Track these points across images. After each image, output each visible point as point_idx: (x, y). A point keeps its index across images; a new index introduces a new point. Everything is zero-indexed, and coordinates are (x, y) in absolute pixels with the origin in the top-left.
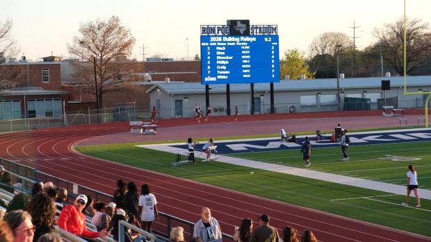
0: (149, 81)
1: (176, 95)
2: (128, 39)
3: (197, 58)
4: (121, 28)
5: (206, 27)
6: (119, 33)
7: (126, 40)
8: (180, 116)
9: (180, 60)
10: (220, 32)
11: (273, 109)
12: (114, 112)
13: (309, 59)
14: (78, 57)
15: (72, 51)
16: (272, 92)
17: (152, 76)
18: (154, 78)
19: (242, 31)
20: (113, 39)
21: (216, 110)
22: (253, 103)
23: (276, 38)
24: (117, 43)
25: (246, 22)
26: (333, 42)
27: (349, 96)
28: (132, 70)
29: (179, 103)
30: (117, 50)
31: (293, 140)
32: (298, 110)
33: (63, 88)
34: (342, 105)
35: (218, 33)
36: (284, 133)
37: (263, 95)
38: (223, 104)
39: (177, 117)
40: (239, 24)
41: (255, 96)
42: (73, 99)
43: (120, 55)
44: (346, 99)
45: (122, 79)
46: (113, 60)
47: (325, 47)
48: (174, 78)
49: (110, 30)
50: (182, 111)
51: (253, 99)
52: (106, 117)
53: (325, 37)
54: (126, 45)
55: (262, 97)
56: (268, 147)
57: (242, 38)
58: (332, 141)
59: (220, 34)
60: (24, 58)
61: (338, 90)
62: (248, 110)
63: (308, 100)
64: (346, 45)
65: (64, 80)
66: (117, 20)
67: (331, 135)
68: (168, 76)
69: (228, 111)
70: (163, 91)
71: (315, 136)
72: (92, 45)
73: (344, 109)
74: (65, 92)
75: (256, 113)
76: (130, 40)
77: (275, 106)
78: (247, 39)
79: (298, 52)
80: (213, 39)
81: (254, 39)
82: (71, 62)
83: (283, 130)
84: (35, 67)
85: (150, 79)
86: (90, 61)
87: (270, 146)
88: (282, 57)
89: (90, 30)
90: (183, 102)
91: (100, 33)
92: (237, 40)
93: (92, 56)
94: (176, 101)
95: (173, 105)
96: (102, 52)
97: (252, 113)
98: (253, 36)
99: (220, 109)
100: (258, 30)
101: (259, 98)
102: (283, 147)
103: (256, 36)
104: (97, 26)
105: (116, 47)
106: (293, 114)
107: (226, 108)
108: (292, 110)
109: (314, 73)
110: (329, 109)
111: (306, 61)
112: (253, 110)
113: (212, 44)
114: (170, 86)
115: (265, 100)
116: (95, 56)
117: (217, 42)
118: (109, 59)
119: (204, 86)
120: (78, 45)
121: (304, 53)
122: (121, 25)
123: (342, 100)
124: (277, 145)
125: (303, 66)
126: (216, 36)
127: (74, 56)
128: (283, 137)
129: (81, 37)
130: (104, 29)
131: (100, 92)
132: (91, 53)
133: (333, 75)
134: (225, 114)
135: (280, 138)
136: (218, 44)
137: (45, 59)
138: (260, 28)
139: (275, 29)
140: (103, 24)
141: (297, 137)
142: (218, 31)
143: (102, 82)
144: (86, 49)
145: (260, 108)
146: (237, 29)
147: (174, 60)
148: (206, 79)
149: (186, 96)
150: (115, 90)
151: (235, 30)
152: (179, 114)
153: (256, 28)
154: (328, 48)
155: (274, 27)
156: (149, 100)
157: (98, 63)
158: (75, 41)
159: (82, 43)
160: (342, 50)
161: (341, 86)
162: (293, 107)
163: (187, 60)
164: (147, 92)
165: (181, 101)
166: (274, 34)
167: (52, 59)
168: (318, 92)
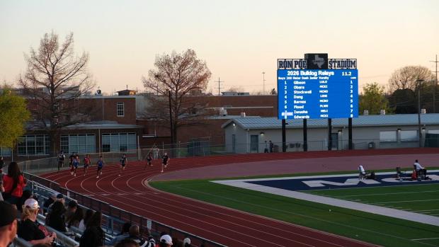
0: (224, 115)
1: (251, 130)
2: (204, 73)
3: (273, 91)
4: (196, 62)
5: (283, 60)
6: (195, 66)
7: (201, 74)
8: (256, 152)
9: (256, 94)
10: (297, 66)
11: (351, 145)
12: (188, 146)
13: (389, 94)
14: (153, 91)
15: (148, 85)
16: (350, 127)
17: (228, 110)
18: (230, 112)
19: (320, 65)
20: (189, 72)
21: (292, 146)
22: (330, 138)
23: (355, 73)
24: (192, 77)
25: (325, 56)
26: (414, 76)
27: (431, 132)
28: (207, 105)
29: (255, 139)
30: (193, 83)
31: (373, 177)
32: (378, 146)
33: (137, 122)
34: (424, 141)
35: (295, 67)
36: (363, 170)
37: (341, 131)
38: (300, 139)
39: (253, 152)
40: (317, 58)
41: (332, 132)
42: (147, 134)
43: (195, 89)
44: (428, 135)
45: (198, 113)
46: (188, 93)
47: (406, 82)
48: (249, 113)
49: (185, 63)
50: (257, 146)
51: (330, 134)
52: (181, 152)
53: (405, 71)
54: (202, 79)
55: (340, 133)
56: (346, 184)
57: (320, 72)
58: (413, 179)
59: (298, 68)
60: (100, 92)
61: (419, 126)
62: (325, 147)
63: (388, 136)
64: (428, 79)
65: (139, 114)
66: (193, 53)
67: (411, 172)
68: (244, 111)
69: (305, 146)
70: (239, 126)
71: (395, 173)
72: (167, 79)
73: (426, 145)
74: (140, 126)
75: (333, 149)
76: (205, 74)
77: (353, 142)
78: (325, 73)
79: (378, 87)
80: (290, 73)
81: (333, 73)
82: (146, 95)
83: (361, 167)
84: (110, 101)
85: (226, 113)
86: (165, 95)
87: (348, 183)
88: (361, 91)
89: (165, 64)
90: (259, 137)
91: (175, 67)
92: (315, 74)
93: (167, 90)
94: (252, 136)
95: (248, 140)
96: (177, 86)
97: (330, 149)
98: (331, 70)
99: (297, 144)
100: (336, 64)
101: (337, 134)
102: (361, 184)
103: (334, 70)
104: (172, 59)
105: (191, 80)
106: (372, 150)
107: (303, 143)
108: (371, 146)
109: (395, 109)
110: (409, 145)
111: (386, 96)
112: (330, 145)
113: (288, 78)
114: (246, 121)
115: (343, 136)
116: (170, 90)
117: (293, 76)
118: (184, 93)
119: (281, 121)
120: (153, 79)
121: (384, 87)
122: (197, 59)
123: (424, 136)
124: (355, 182)
125: (383, 101)
126: (293, 70)
127: (149, 90)
128: (361, 173)
129: (157, 70)
130: (179, 63)
131: (174, 127)
132: (166, 87)
133: (414, 110)
134: (301, 149)
135: (358, 175)
136: (294, 78)
137: (120, 93)
138: (339, 62)
139: (354, 63)
140: (179, 58)
141: (376, 174)
142: (295, 65)
143: (176, 117)
144: (161, 83)
145: (337, 143)
146: (315, 63)
147: (251, 94)
148: (283, 114)
149: (263, 130)
150: (190, 124)
151: (313, 64)
152: (254, 149)
153: (335, 62)
154: (409, 82)
155: (353, 61)
156: (224, 135)
157: (174, 97)
158: (150, 75)
159: (157, 76)
160: (423, 85)
161: (422, 122)
162: (372, 143)
163: (263, 94)
164: (223, 126)
165: (257, 136)
166: (353, 68)
167: (127, 92)
168: (398, 127)
